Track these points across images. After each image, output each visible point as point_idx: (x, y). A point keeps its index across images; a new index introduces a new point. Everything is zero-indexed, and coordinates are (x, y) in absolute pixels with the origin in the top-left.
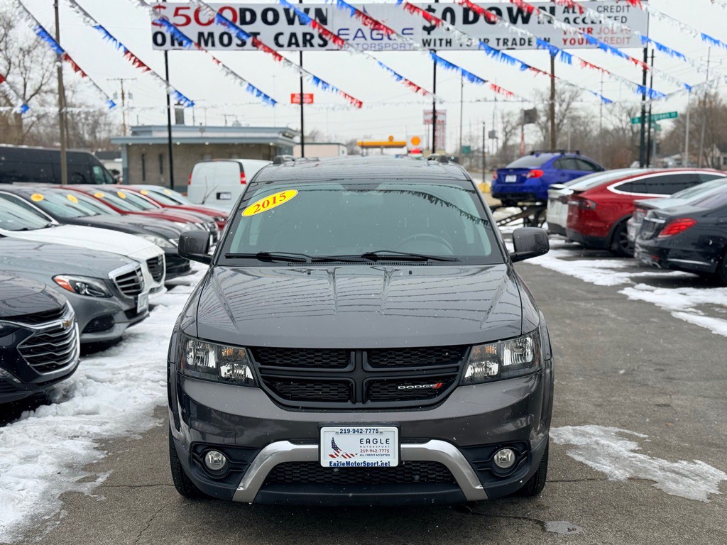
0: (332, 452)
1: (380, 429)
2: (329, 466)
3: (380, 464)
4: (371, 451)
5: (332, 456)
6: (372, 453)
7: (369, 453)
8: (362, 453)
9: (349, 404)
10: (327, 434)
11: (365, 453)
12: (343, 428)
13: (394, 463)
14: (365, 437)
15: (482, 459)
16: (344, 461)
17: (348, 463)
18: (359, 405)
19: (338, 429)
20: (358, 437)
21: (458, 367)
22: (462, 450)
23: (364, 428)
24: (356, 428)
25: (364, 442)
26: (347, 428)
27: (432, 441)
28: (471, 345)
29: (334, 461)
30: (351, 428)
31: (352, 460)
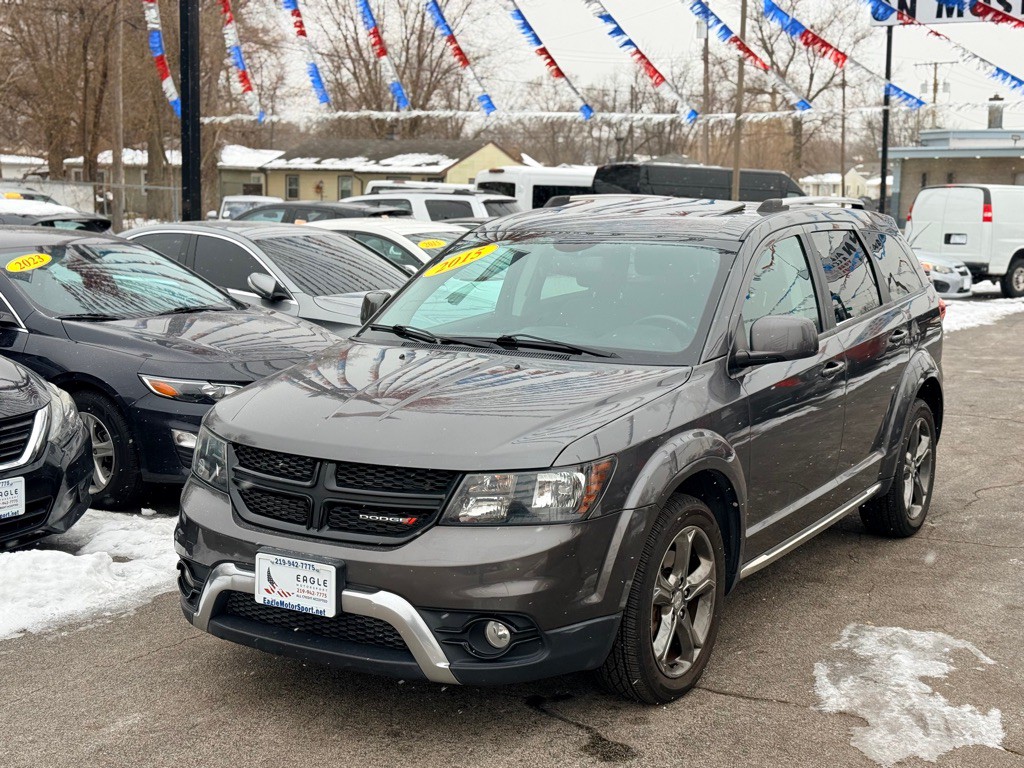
0: (268, 585)
1: (317, 566)
2: (262, 602)
3: (314, 611)
4: (308, 592)
5: (267, 590)
6: (309, 595)
7: (306, 594)
8: (299, 594)
9: (302, 529)
10: (263, 561)
11: (302, 594)
12: (279, 558)
13: (331, 612)
14: (302, 573)
15: (453, 629)
16: (278, 599)
17: (282, 603)
18: (313, 532)
19: (273, 558)
20: (295, 572)
21: (441, 500)
22: (422, 612)
23: (299, 561)
24: (292, 560)
25: (301, 580)
26: (282, 558)
27: (382, 593)
28: (465, 473)
29: (269, 597)
30: (287, 559)
31: (286, 600)
